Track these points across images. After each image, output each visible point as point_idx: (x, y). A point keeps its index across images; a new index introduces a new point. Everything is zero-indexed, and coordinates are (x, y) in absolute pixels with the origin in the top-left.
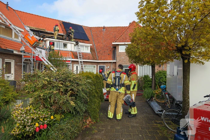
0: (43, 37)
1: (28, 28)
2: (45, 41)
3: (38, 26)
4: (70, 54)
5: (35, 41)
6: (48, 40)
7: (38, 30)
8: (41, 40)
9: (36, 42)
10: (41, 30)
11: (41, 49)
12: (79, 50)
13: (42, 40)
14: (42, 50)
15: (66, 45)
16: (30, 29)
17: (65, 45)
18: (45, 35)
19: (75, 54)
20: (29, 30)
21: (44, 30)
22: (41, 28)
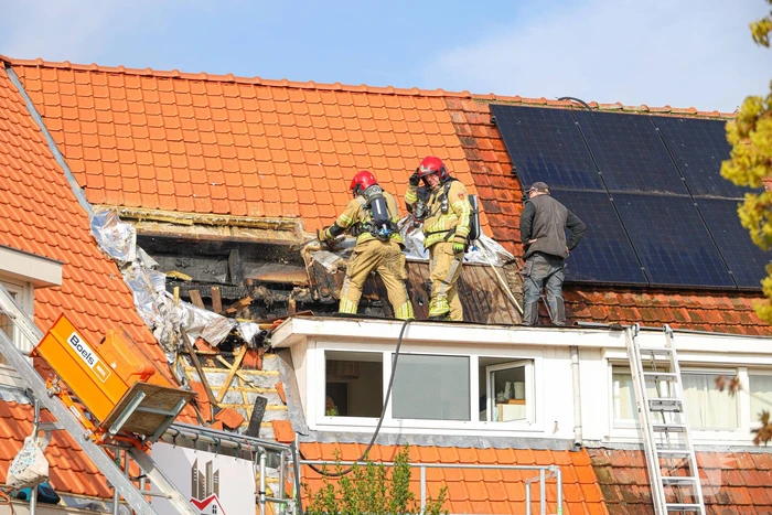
0: (269, 310)
1: (122, 227)
2: (284, 352)
3: (222, 192)
4: (551, 483)
5: (132, 382)
6: (310, 337)
7: (224, 233)
8: (241, 342)
9: (138, 388)
10: (254, 236)
11: (203, 457)
12: (670, 419)
13: (260, 339)
14: (222, 463)
15: (518, 375)
16: (145, 242)
17: (504, 380)
18: (288, 287)
19: (625, 477)
20: (132, 255)
21: (281, 228)
22: (254, 214)
